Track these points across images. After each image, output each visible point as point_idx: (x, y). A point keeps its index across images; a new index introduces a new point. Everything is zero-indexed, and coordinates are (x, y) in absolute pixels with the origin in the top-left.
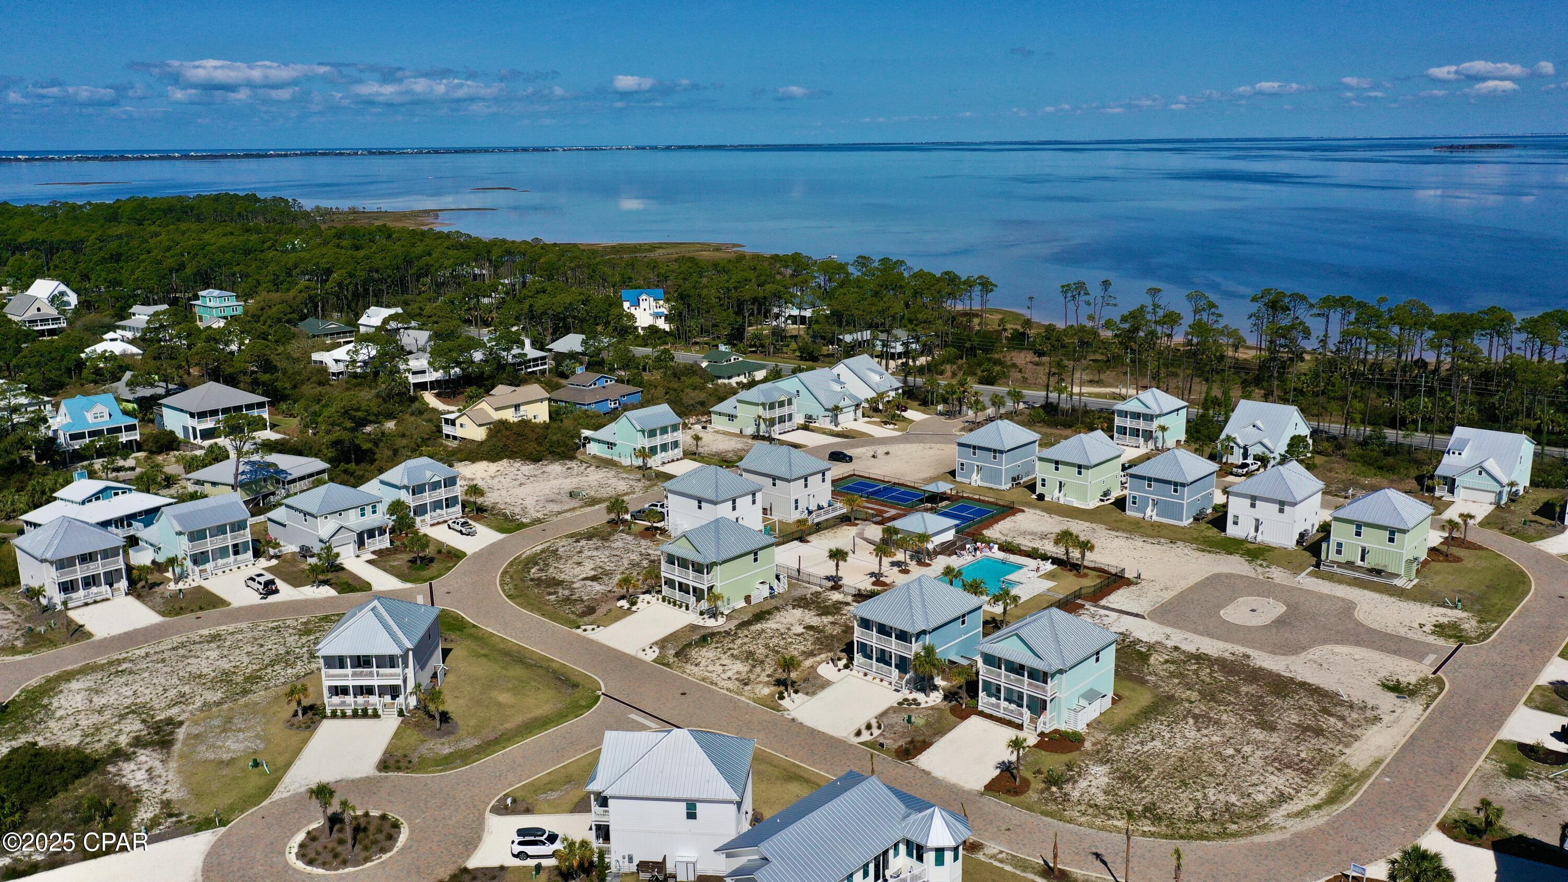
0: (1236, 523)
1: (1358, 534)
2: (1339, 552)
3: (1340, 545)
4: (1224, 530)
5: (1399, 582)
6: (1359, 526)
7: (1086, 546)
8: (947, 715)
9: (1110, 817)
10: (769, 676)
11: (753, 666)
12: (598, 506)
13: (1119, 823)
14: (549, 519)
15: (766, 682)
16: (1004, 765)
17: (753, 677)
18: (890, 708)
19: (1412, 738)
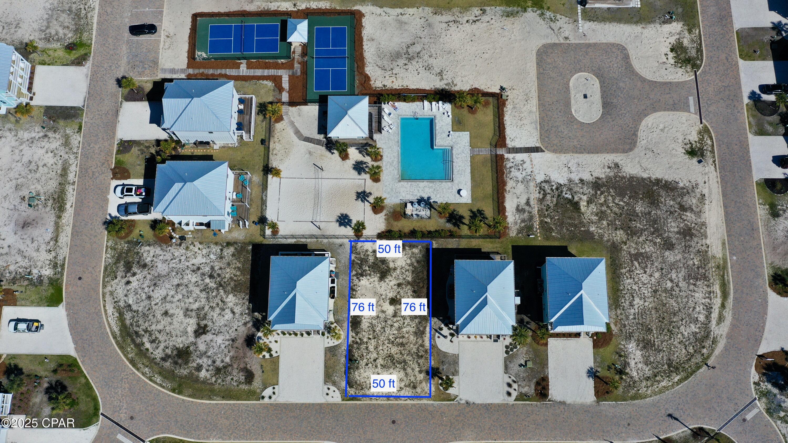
8: (535, 345)
9: (659, 382)
10: (420, 372)
11: (405, 369)
12: (68, 206)
13: (663, 384)
14: (61, 257)
15: (425, 379)
16: (592, 373)
17: (412, 379)
18: (506, 360)
19: (725, 206)
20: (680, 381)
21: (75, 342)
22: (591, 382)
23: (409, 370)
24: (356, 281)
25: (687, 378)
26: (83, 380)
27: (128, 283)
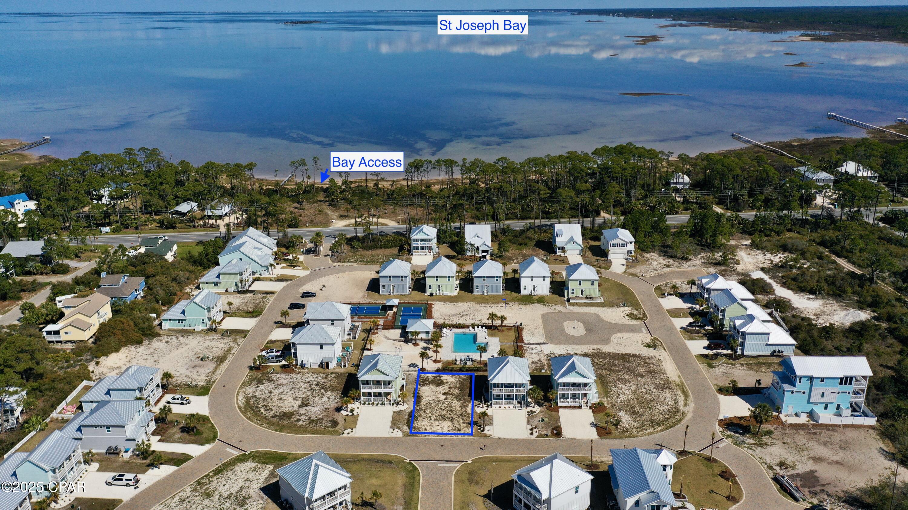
0: (525, 289)
1: (580, 284)
2: (573, 293)
3: (573, 290)
4: (520, 292)
5: (599, 301)
6: (580, 282)
7: (503, 318)
8: (550, 412)
9: (646, 430)
10: (464, 423)
11: (452, 421)
12: (227, 361)
13: (650, 430)
14: (214, 379)
15: (467, 426)
16: (593, 425)
17: (457, 426)
18: (527, 418)
19: (676, 364)
20: (662, 430)
21: (210, 410)
22: (594, 430)
23: (455, 422)
24: (419, 387)
25: (667, 429)
26: (210, 425)
27: (258, 387)
